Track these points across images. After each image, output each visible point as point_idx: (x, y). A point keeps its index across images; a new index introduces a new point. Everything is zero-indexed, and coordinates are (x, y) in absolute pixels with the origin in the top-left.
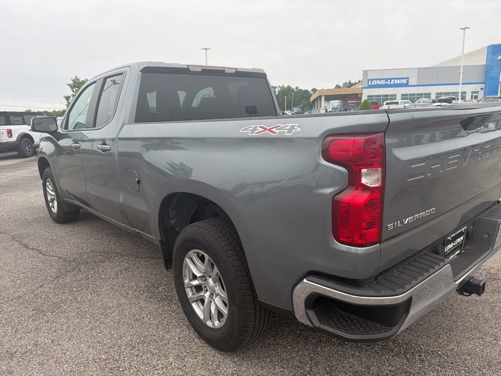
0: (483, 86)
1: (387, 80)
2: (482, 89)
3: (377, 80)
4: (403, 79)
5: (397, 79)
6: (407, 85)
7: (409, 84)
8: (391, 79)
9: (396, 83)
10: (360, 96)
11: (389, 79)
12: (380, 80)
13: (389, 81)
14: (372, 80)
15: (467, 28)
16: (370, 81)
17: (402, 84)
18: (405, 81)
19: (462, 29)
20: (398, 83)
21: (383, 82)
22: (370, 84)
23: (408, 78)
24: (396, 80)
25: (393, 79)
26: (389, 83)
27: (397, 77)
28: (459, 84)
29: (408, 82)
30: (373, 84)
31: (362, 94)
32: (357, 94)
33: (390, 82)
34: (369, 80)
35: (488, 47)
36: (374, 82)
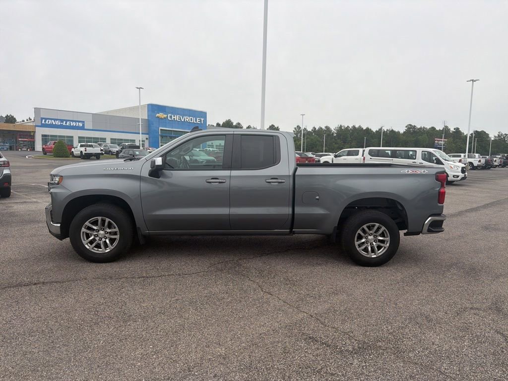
0: (147, 136)
1: (62, 121)
2: (147, 139)
3: (51, 119)
4: (79, 122)
5: (73, 121)
6: (83, 128)
7: (85, 128)
8: (66, 121)
9: (72, 125)
10: (32, 134)
11: (65, 120)
12: (55, 120)
13: (64, 122)
14: (46, 119)
15: (141, 88)
16: (44, 120)
17: (78, 126)
18: (81, 124)
19: (137, 88)
20: (74, 125)
21: (58, 123)
22: (43, 122)
23: (84, 122)
24: (72, 123)
25: (69, 121)
26: (64, 124)
27: (72, 119)
28: (139, 133)
29: (83, 125)
30: (47, 123)
31: (34, 132)
32: (30, 132)
33: (66, 123)
34: (42, 119)
35: (148, 105)
36: (49, 121)
